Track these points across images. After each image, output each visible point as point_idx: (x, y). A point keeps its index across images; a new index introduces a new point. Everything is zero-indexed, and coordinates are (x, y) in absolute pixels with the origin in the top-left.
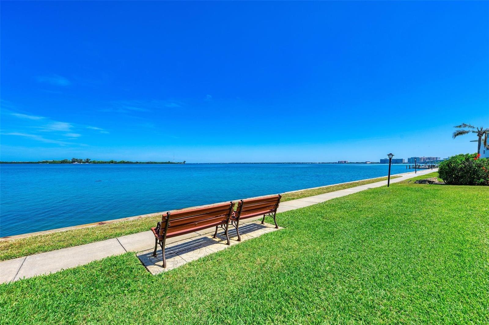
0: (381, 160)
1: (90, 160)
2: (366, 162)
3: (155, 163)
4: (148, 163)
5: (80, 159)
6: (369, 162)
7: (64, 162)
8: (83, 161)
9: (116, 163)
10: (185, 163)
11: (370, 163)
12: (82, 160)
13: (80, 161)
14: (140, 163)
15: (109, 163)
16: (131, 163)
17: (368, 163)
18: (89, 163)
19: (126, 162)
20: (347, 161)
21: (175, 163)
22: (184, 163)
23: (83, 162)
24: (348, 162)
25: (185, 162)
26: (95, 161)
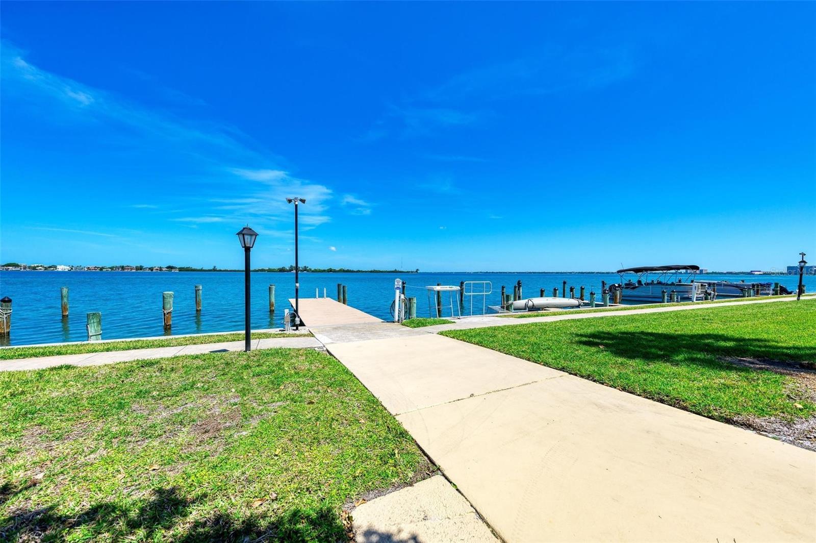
0: (789, 268)
2: (752, 271)
4: (371, 272)
6: (760, 271)
11: (761, 273)
17: (756, 273)
20: (706, 270)
21: (404, 272)
22: (417, 271)
23: (301, 271)
24: (708, 271)
25: (417, 270)
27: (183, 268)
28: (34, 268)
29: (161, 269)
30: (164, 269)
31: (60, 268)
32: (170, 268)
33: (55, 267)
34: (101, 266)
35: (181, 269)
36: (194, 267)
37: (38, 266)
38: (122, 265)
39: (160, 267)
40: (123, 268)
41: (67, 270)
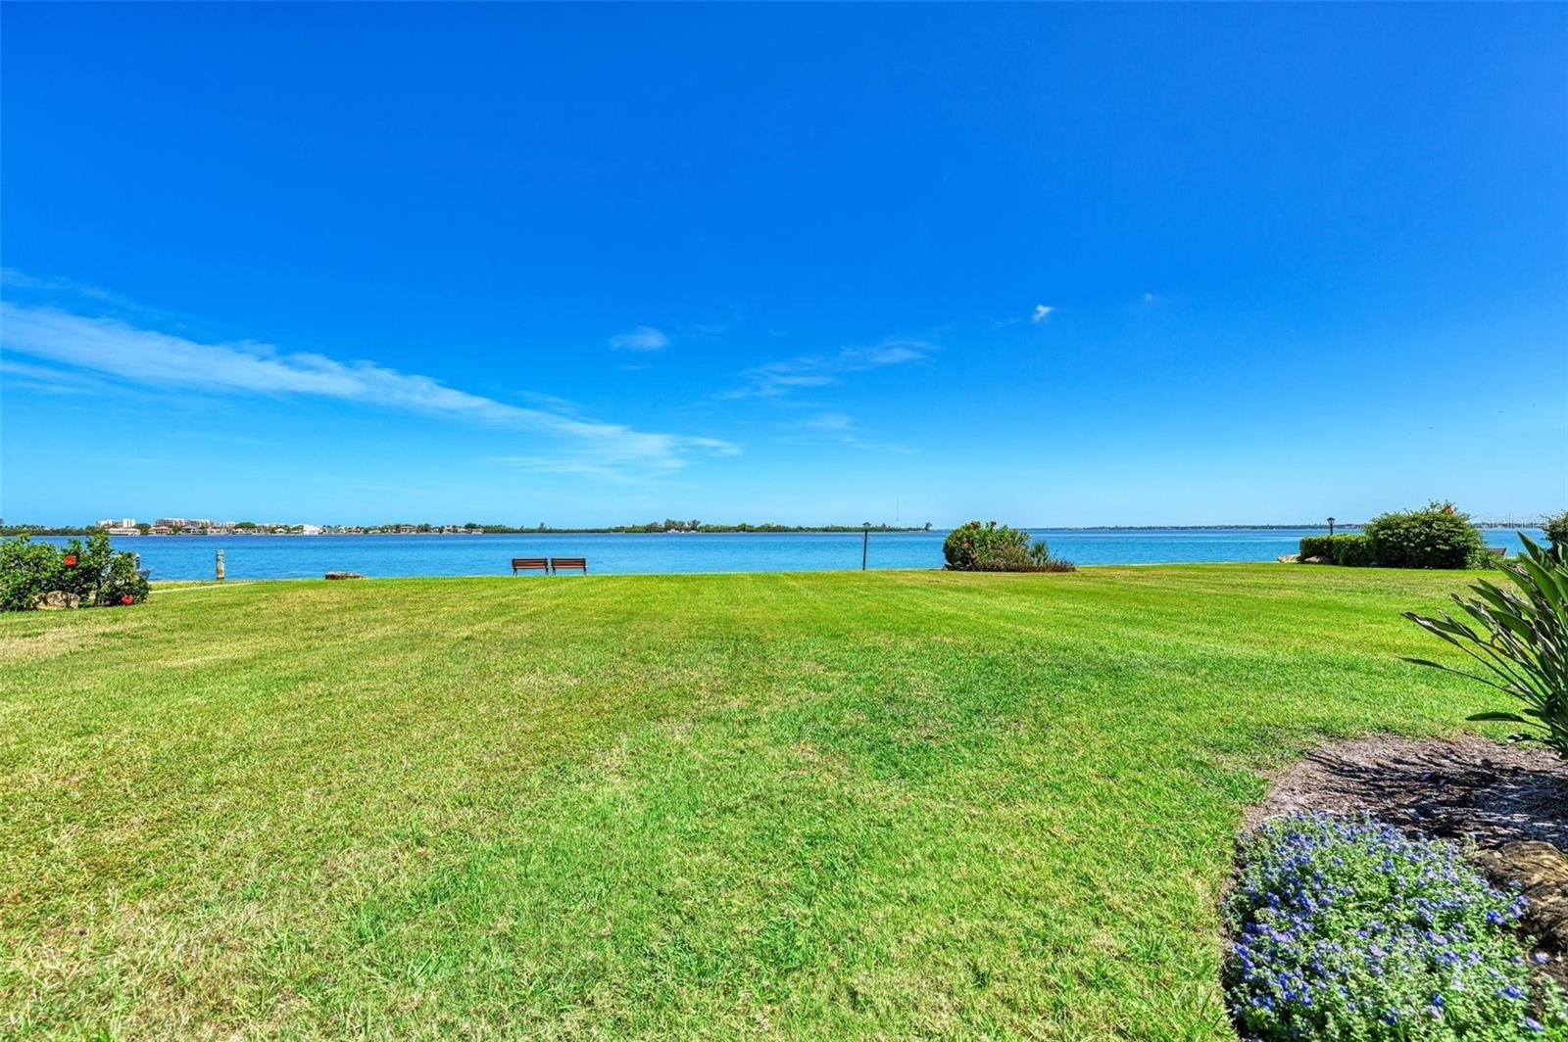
1: (699, 522)
3: (845, 530)
4: (826, 530)
5: (680, 522)
7: (651, 529)
8: (687, 525)
9: (751, 530)
10: (930, 528)
12: (683, 523)
13: (680, 527)
14: (808, 529)
15: (738, 531)
16: (786, 531)
18: (698, 531)
19: (774, 528)
21: (899, 530)
22: (926, 529)
23: (686, 530)
25: (928, 525)
26: (708, 526)
27: (489, 527)
28: (273, 531)
29: (455, 529)
30: (460, 530)
31: (310, 529)
32: (471, 527)
33: (301, 528)
34: (366, 527)
35: (488, 530)
36: (508, 525)
37: (277, 528)
38: (398, 523)
39: (454, 526)
40: (398, 528)
41: (316, 533)
